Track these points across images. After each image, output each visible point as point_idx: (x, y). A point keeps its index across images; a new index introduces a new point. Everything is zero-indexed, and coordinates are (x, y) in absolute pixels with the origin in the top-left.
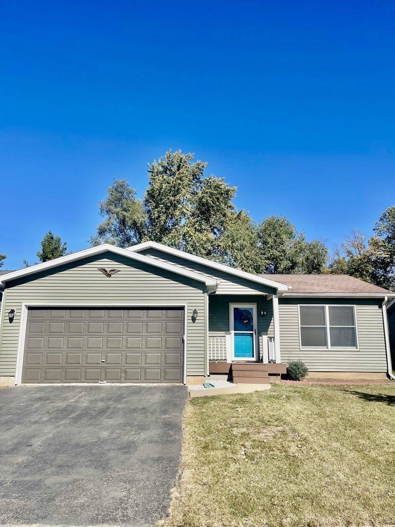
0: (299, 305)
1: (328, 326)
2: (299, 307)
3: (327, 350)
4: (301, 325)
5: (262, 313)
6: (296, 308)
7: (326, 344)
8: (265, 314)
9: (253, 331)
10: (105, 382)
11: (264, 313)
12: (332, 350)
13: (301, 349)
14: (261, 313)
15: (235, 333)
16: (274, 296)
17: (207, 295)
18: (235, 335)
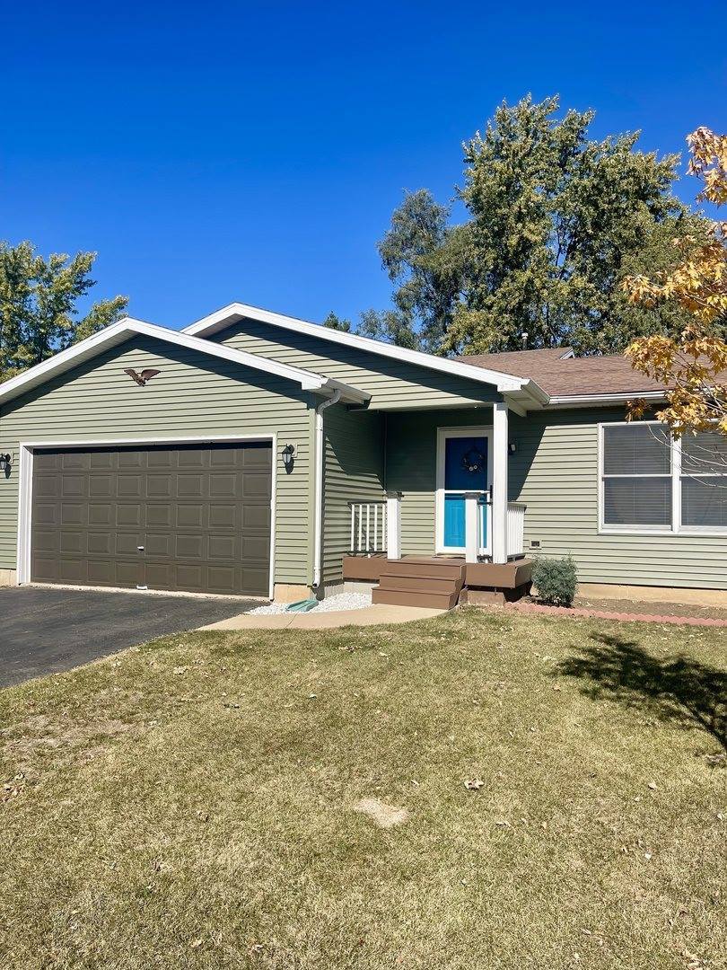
0: (600, 425)
1: (676, 473)
2: (601, 432)
3: (671, 533)
4: (606, 472)
6: (597, 432)
7: (669, 521)
9: (485, 489)
10: (146, 587)
12: (680, 533)
13: (601, 531)
15: (446, 494)
16: (495, 406)
17: (317, 412)
18: (446, 499)
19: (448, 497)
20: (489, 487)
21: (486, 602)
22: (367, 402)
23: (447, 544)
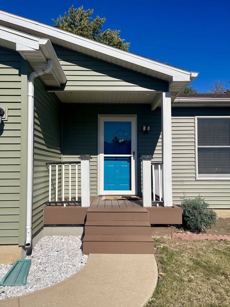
0: (196, 117)
2: (196, 120)
4: (199, 145)
5: (144, 129)
8: (148, 129)
9: (130, 154)
11: (146, 128)
13: (198, 179)
14: (142, 128)
15: (105, 157)
16: (164, 94)
17: (29, 79)
18: (105, 160)
19: (106, 159)
20: (132, 152)
21: (158, 235)
22: (63, 85)
23: (105, 189)
